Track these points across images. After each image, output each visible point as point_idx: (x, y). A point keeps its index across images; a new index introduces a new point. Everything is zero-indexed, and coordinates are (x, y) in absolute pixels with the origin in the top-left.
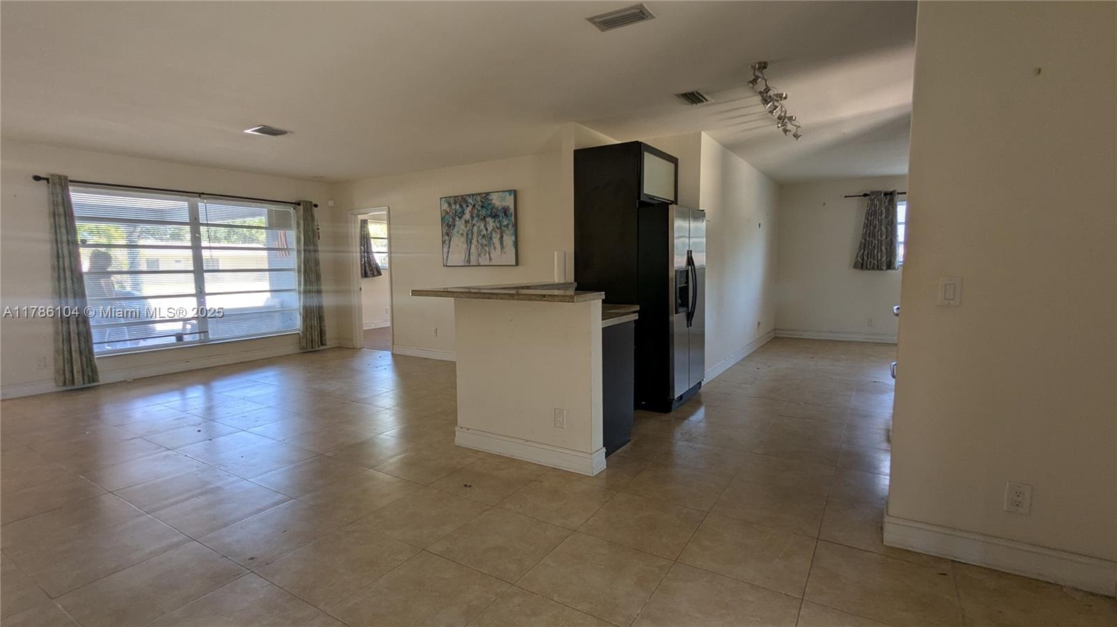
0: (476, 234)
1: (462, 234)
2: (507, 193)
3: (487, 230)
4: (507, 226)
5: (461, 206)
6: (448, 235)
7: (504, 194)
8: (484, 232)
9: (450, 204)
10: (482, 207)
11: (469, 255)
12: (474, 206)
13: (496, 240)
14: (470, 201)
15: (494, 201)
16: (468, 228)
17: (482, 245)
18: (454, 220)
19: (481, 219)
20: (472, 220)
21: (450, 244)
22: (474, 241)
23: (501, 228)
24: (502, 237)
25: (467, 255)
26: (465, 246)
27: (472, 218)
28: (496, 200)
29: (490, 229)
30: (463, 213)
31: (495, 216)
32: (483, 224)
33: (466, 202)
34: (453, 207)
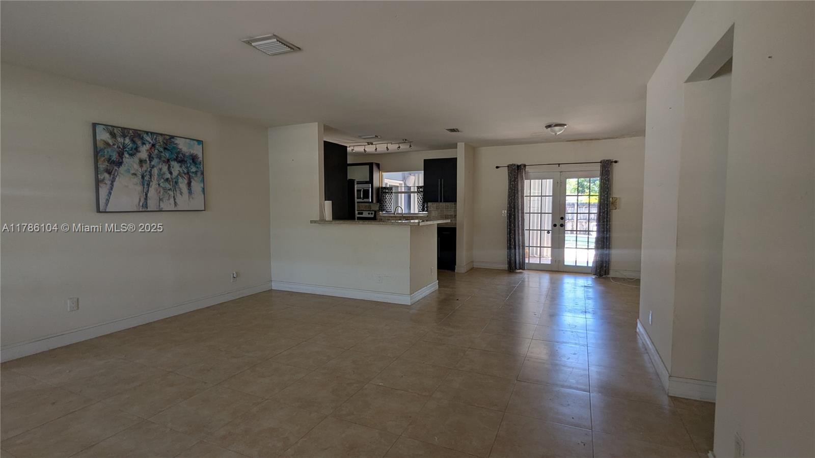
0: (156, 177)
1: (135, 174)
2: (195, 142)
3: (171, 173)
4: (196, 173)
5: (133, 142)
6: (109, 173)
7: (192, 142)
8: (169, 176)
9: (113, 135)
10: (165, 149)
11: (146, 199)
12: (153, 145)
13: (183, 184)
14: (148, 138)
15: (180, 147)
16: (144, 168)
17: (164, 189)
18: (121, 155)
19: (164, 162)
20: (151, 161)
21: (112, 184)
22: (154, 184)
23: (188, 173)
24: (189, 184)
25: (143, 200)
26: (139, 188)
27: (151, 158)
28: (183, 146)
29: (175, 173)
30: (137, 150)
31: (181, 161)
32: (167, 167)
33: (142, 138)
34: (120, 140)
